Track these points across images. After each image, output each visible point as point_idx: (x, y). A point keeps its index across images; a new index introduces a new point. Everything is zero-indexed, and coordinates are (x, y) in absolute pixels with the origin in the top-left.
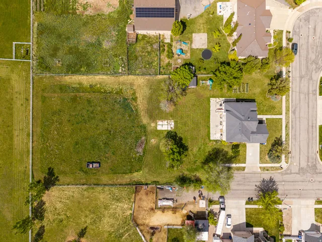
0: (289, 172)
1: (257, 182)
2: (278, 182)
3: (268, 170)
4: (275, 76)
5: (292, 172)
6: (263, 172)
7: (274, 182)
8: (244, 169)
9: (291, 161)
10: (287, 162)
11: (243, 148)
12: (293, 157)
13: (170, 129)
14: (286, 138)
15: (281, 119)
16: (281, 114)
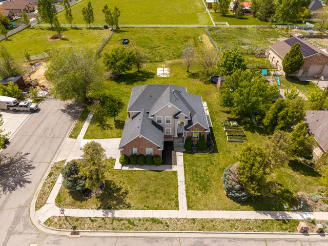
0: (20, 227)
1: (35, 156)
2: (9, 196)
3: (50, 175)
4: (288, 191)
5: (12, 237)
6: (52, 164)
7: (13, 189)
8: (74, 135)
9: (47, 235)
10: (49, 222)
11: (115, 133)
12: (55, 242)
13: (158, 74)
14: (120, 220)
15: (177, 207)
16: (190, 207)
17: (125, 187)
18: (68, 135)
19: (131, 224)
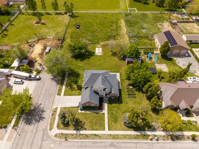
0: (45, 138)
1: (44, 105)
2: (38, 125)
3: (53, 115)
6: (52, 110)
7: (39, 121)
8: (59, 94)
9: (56, 141)
10: (56, 136)
11: (77, 93)
12: (60, 144)
13: (96, 53)
14: (83, 135)
15: (104, 129)
16: (109, 130)
17: (84, 121)
18: (56, 94)
19: (87, 136)
